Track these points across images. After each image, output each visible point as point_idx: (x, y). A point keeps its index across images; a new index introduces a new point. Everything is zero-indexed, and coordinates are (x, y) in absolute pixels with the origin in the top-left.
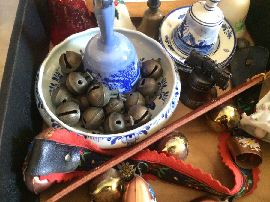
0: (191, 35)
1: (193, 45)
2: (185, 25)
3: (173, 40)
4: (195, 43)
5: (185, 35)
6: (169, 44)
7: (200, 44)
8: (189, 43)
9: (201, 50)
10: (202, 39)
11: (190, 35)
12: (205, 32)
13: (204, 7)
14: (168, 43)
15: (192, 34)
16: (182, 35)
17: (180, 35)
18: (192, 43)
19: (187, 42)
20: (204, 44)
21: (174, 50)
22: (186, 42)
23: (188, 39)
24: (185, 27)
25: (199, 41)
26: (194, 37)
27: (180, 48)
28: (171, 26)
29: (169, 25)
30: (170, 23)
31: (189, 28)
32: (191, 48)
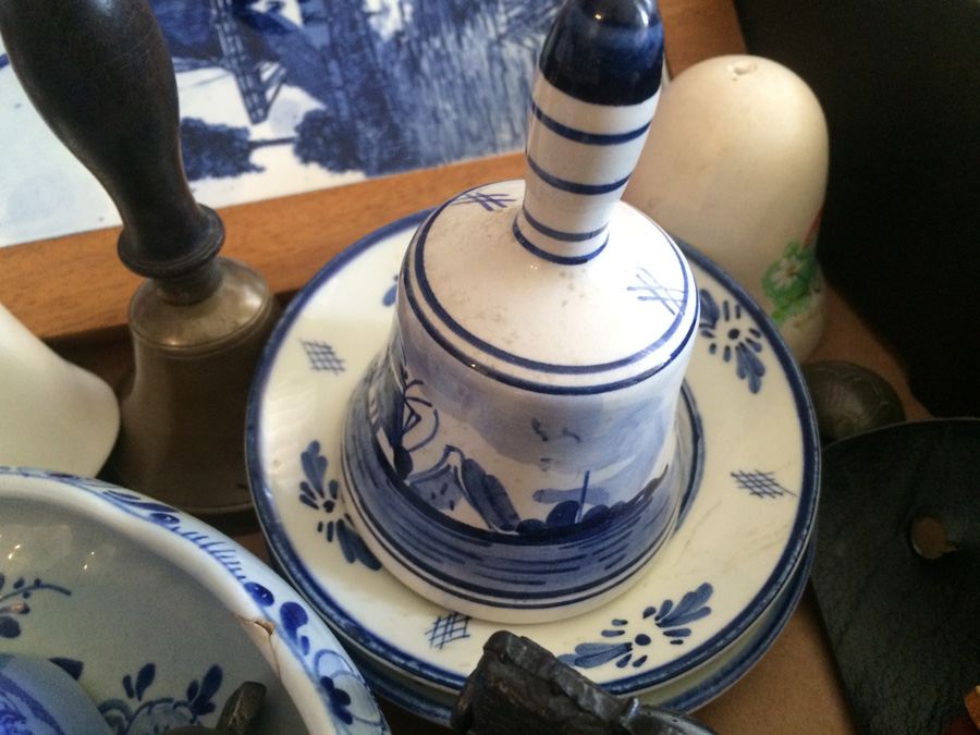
0: (468, 465)
1: (506, 527)
2: (405, 388)
3: (356, 488)
4: (515, 516)
5: (422, 462)
6: (336, 516)
7: (553, 516)
8: (465, 513)
9: (575, 552)
10: (565, 481)
11: (454, 460)
12: (566, 433)
13: (518, 235)
14: (329, 507)
15: (468, 456)
16: (403, 457)
17: (389, 454)
18: (492, 514)
19: (452, 507)
20: (586, 508)
21: (374, 564)
22: (446, 512)
23: (452, 487)
24: (405, 400)
25: (540, 496)
26: (492, 478)
27: (418, 555)
28: (335, 365)
29: (319, 364)
30: (328, 347)
31: (436, 413)
32: (498, 550)
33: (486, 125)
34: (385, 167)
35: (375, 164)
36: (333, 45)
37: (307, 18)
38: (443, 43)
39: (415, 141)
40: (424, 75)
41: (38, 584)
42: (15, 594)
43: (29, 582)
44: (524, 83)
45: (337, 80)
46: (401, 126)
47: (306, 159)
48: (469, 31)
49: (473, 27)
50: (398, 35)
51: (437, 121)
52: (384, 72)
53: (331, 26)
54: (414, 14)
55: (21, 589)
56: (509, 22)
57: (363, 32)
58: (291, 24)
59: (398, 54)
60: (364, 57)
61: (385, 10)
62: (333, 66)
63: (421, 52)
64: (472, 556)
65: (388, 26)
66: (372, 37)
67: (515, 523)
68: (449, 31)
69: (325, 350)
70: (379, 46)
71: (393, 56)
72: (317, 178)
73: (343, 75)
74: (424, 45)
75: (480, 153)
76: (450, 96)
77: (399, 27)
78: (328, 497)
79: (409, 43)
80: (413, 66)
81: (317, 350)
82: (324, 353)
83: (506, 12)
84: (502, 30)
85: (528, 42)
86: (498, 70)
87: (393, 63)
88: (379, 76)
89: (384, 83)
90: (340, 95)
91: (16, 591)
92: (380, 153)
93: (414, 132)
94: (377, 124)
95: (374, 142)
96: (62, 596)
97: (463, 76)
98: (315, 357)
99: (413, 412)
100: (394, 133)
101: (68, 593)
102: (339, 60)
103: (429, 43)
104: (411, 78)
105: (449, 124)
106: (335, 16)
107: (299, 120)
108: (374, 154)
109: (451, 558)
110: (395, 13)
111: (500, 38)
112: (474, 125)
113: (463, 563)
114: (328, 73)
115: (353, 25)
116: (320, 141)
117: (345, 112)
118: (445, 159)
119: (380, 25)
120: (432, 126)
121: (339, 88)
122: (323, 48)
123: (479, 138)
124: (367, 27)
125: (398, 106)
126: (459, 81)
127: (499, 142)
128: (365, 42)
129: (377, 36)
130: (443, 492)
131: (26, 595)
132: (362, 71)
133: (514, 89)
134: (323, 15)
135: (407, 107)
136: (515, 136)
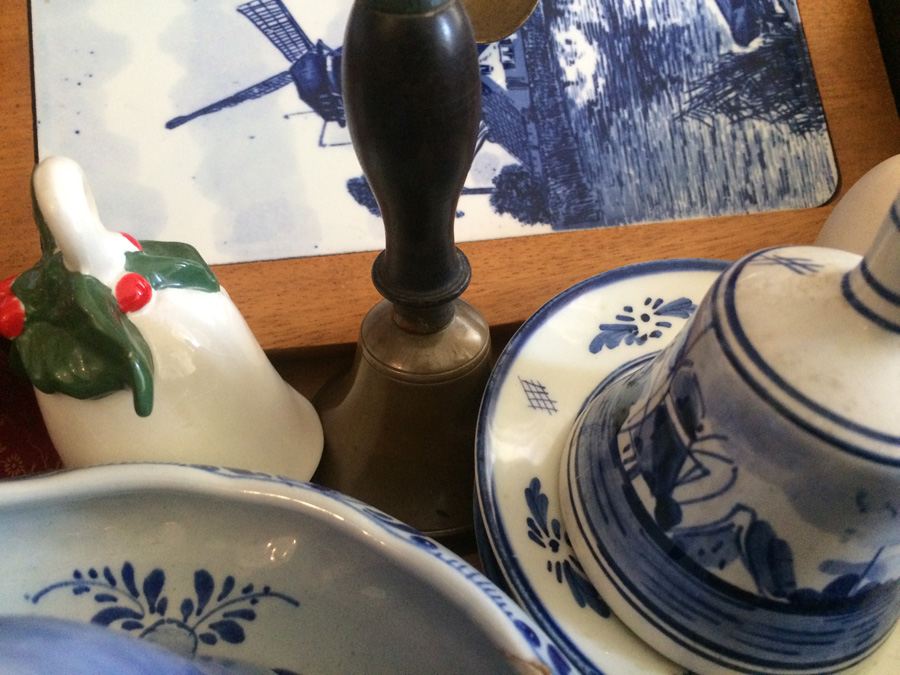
0: (758, 526)
1: (776, 594)
2: (693, 439)
3: (594, 531)
4: (793, 583)
6: (562, 555)
7: (831, 588)
8: (736, 574)
9: (835, 626)
10: (856, 554)
11: (742, 520)
13: (848, 295)
14: (555, 546)
15: (761, 516)
16: (669, 511)
17: (650, 504)
18: (766, 578)
19: (722, 565)
20: (864, 582)
21: (604, 610)
22: (715, 571)
23: (729, 546)
24: (690, 453)
25: (827, 566)
26: (783, 545)
27: (666, 609)
28: (549, 406)
29: (535, 403)
30: (543, 388)
31: (735, 471)
32: (762, 616)
33: (666, 191)
34: (571, 222)
35: (562, 218)
36: (533, 108)
37: (512, 82)
38: (631, 115)
39: (600, 201)
40: (611, 142)
41: (267, 591)
42: (243, 599)
43: (258, 589)
44: (702, 156)
45: (534, 140)
46: (589, 186)
47: (500, 210)
48: (655, 106)
49: (659, 102)
50: (591, 104)
51: (621, 184)
52: (576, 137)
53: (532, 91)
54: (606, 87)
55: (248, 595)
56: (691, 100)
57: (560, 100)
58: (498, 87)
59: (590, 122)
60: (559, 120)
61: (581, 81)
62: (531, 127)
63: (610, 121)
64: (731, 618)
65: (583, 95)
66: (567, 103)
67: (790, 590)
68: (637, 104)
69: (540, 390)
70: (573, 112)
71: (585, 122)
72: (509, 226)
73: (539, 136)
74: (614, 115)
75: (658, 217)
76: (634, 163)
77: (593, 97)
78: (553, 536)
79: (600, 112)
80: (602, 133)
81: (534, 389)
82: (538, 392)
83: (690, 91)
84: (685, 107)
85: (708, 120)
86: (679, 143)
87: (585, 130)
88: (571, 139)
89: (575, 146)
90: (535, 153)
91: (243, 595)
92: (568, 208)
93: (599, 192)
94: (566, 182)
95: (563, 198)
96: (290, 607)
97: (647, 146)
98: (531, 395)
99: (698, 465)
100: (582, 192)
101: (296, 604)
102: (537, 122)
103: (619, 114)
104: (600, 144)
105: (631, 188)
106: (535, 82)
107: (498, 173)
108: (562, 209)
109: (706, 617)
110: (589, 85)
111: (683, 113)
112: (654, 191)
113: (717, 623)
114: (527, 134)
115: (552, 92)
116: (515, 193)
117: (538, 169)
118: (626, 219)
119: (576, 95)
120: (617, 188)
121: (535, 148)
122: (524, 110)
123: (658, 203)
124: (564, 95)
125: (587, 168)
126: (643, 149)
127: (676, 207)
128: (561, 108)
129: (572, 103)
130: (715, 550)
131: (254, 602)
132: (557, 134)
133: (693, 162)
134: (526, 81)
135: (595, 170)
136: (692, 204)
